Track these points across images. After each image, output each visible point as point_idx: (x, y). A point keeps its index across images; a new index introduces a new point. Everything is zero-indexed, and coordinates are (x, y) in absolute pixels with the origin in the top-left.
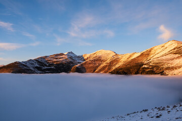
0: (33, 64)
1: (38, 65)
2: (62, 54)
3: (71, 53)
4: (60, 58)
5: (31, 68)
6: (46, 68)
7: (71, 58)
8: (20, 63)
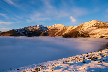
0: (21, 31)
1: (24, 32)
2: (37, 26)
3: (41, 25)
4: (36, 28)
5: (21, 33)
6: (28, 33)
7: (41, 28)
8: (15, 30)
